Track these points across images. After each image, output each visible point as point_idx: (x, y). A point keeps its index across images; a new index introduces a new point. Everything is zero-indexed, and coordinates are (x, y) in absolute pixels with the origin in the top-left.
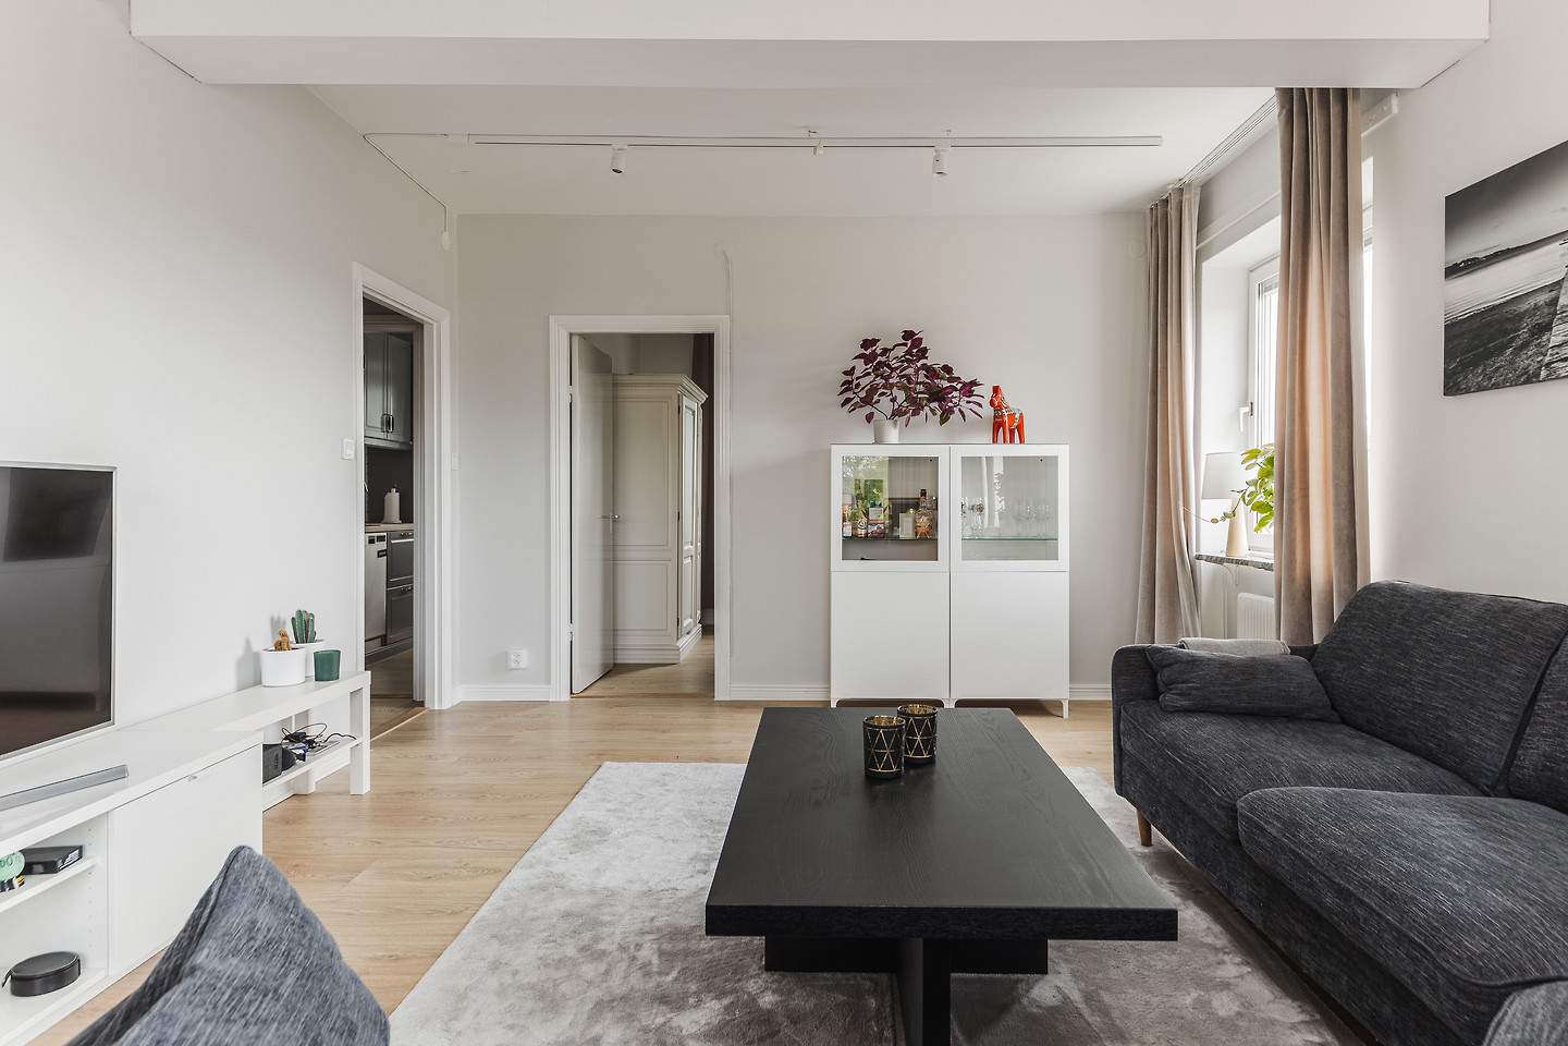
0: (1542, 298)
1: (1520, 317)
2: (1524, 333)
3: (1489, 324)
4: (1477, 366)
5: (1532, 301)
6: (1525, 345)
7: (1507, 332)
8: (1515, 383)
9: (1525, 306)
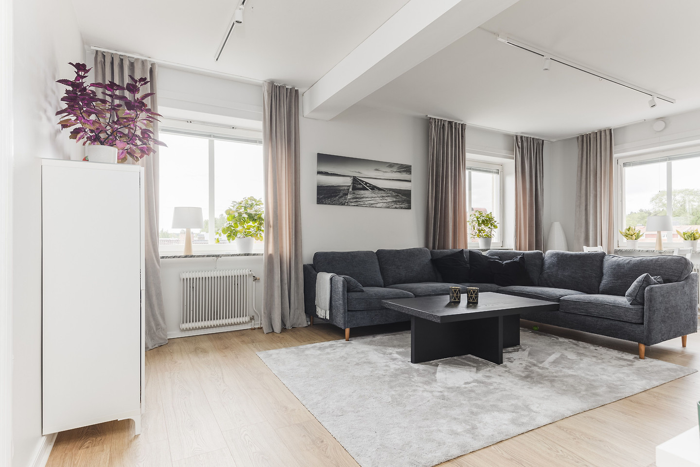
0: (346, 188)
1: (341, 190)
2: (341, 194)
3: (332, 189)
4: (329, 199)
5: (343, 188)
6: (341, 197)
7: (337, 193)
8: (339, 205)
9: (341, 188)
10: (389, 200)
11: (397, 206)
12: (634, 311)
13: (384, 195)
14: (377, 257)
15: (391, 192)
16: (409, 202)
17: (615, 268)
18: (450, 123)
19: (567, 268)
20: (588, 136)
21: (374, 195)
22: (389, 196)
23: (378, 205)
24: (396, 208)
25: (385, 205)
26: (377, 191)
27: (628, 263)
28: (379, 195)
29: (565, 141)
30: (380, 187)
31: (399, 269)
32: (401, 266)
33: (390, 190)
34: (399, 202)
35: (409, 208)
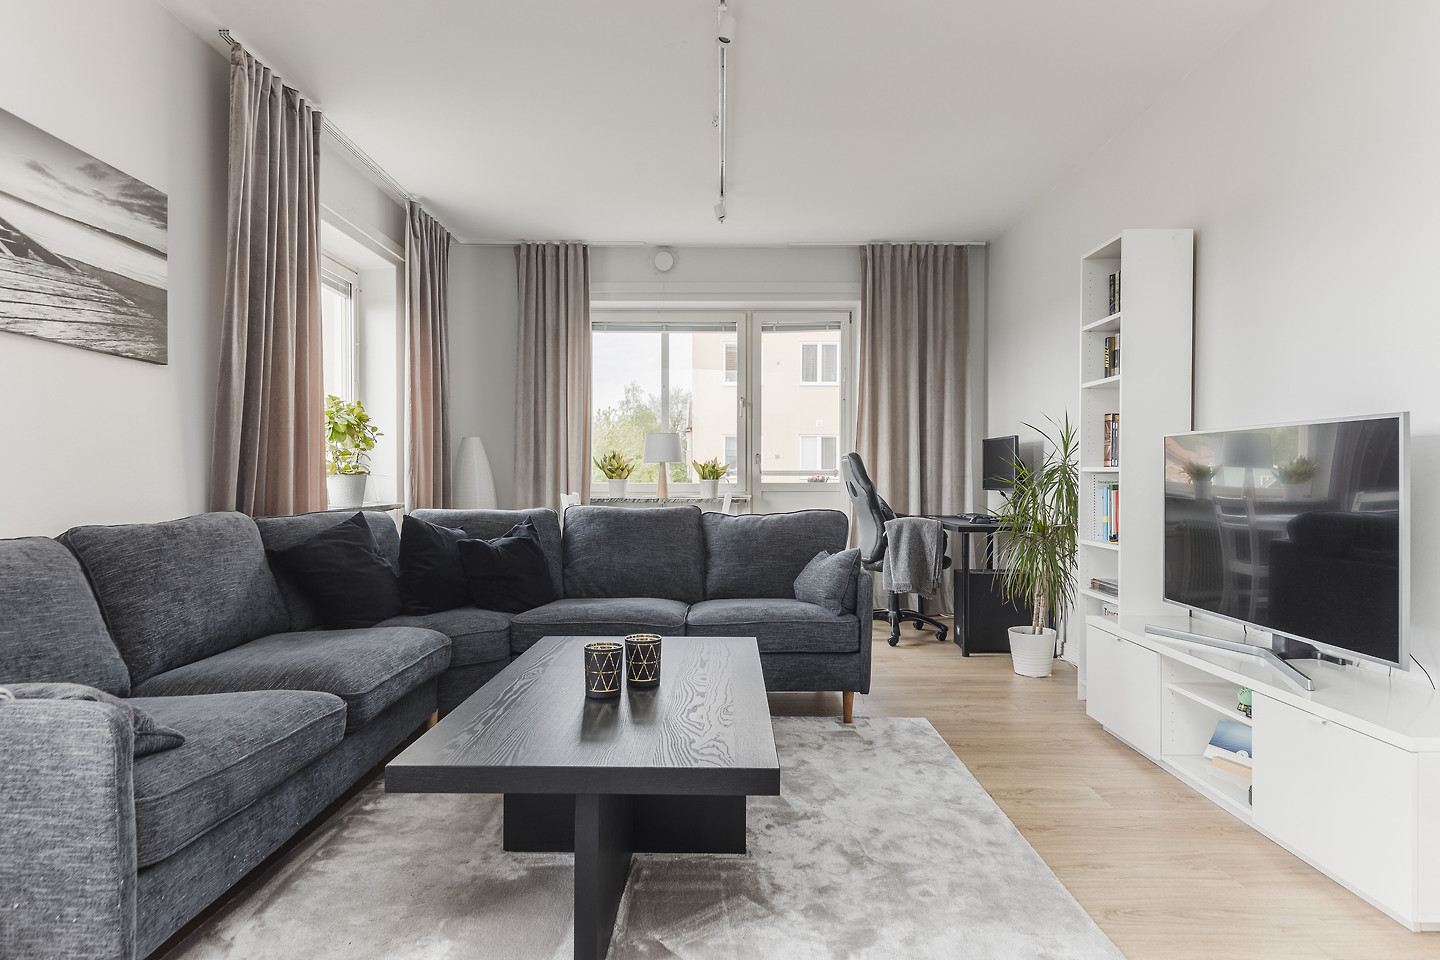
10: (90, 313)
11: (122, 347)
12: (849, 629)
13: (68, 288)
14: (78, 566)
15: (95, 282)
16: (161, 336)
17: (738, 542)
18: (287, 91)
19: (634, 548)
20: (541, 249)
21: (27, 282)
22: (86, 298)
23: (45, 329)
24: (116, 354)
25: (70, 333)
26: (39, 266)
27: (762, 528)
28: (49, 286)
29: (488, 249)
30: (54, 248)
31: (183, 600)
32: (187, 588)
33: (95, 271)
34: (126, 328)
35: (159, 360)
